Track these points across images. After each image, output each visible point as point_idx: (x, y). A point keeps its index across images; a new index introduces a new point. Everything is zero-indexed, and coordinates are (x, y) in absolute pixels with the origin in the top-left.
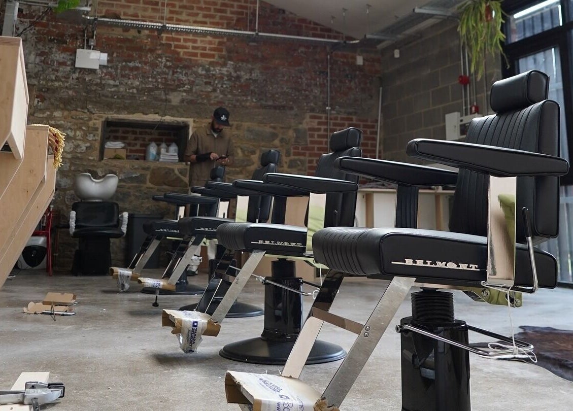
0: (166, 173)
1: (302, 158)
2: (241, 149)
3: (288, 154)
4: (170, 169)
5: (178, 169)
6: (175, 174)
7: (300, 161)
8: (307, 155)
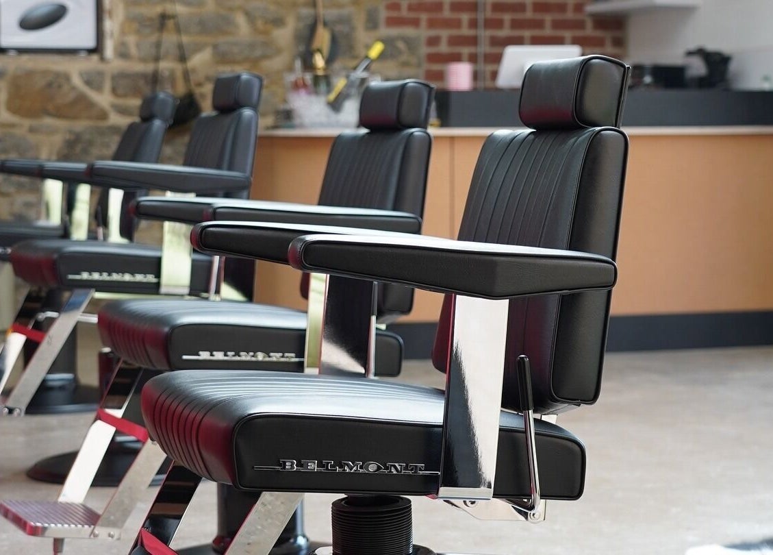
0: (49, 85)
1: (409, 31)
2: (248, 14)
3: (372, 24)
4: (58, 75)
5: (81, 74)
6: (74, 88)
7: (407, 41)
8: (424, 23)
